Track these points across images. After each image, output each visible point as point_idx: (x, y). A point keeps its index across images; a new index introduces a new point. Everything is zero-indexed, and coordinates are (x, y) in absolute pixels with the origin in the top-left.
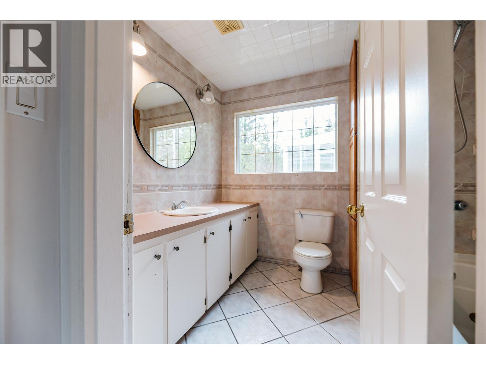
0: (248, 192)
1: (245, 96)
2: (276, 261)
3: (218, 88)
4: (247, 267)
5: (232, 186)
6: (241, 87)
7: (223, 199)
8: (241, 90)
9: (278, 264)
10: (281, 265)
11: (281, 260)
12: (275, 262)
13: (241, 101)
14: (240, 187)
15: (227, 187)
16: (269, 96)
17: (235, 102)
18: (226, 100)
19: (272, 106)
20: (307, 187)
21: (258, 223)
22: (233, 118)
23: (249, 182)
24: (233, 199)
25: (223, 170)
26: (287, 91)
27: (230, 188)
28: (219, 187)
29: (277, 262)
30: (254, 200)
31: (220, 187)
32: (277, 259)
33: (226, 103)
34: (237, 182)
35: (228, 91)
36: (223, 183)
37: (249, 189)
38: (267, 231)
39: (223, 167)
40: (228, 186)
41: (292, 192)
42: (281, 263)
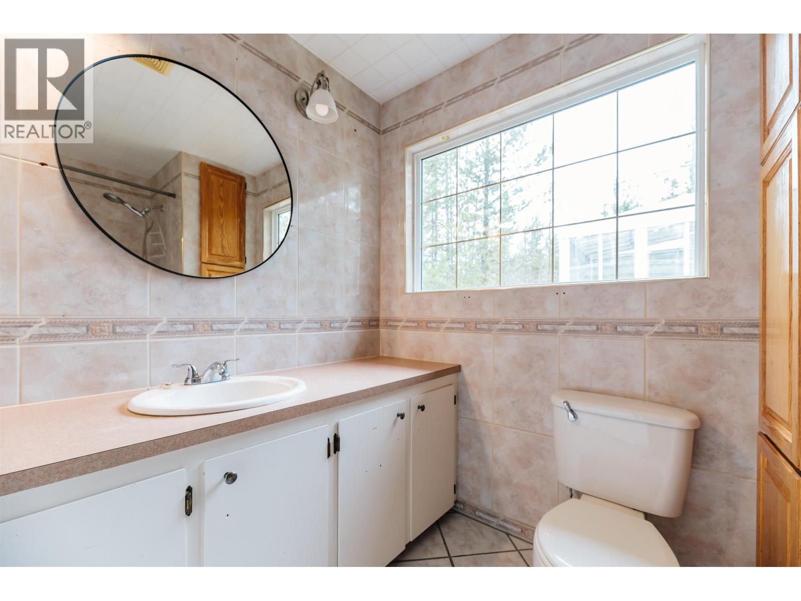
0: (435, 337)
1: (429, 102)
2: (502, 523)
3: (367, 93)
4: (411, 540)
5: (400, 321)
6: (418, 82)
7: (383, 352)
8: (420, 87)
9: (508, 534)
10: (515, 540)
11: (516, 526)
12: (500, 526)
13: (420, 116)
14: (416, 324)
15: (392, 324)
16: (485, 86)
17: (407, 122)
18: (388, 122)
19: (493, 110)
20: (595, 328)
21: (457, 417)
22: (403, 161)
23: (437, 311)
24: (403, 353)
25: (382, 284)
26: (534, 58)
27: (396, 327)
28: (372, 323)
29: (507, 528)
30: (448, 359)
31: (374, 323)
32: (505, 521)
33: (387, 129)
34: (411, 312)
35: (392, 100)
36: (383, 315)
37: (438, 329)
38: (480, 441)
39: (382, 277)
40: (393, 321)
41: (549, 341)
42: (516, 532)
